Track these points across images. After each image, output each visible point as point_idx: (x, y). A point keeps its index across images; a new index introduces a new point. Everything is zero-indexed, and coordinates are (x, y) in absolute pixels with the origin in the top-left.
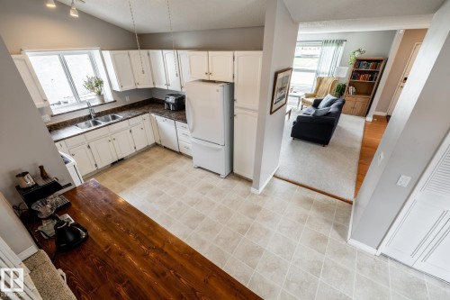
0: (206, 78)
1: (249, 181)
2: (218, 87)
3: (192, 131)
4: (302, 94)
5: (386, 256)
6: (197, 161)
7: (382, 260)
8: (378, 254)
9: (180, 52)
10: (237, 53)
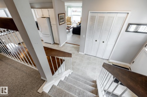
0: (42, 16)
1: (58, 44)
2: (45, 19)
3: (41, 32)
4: (77, 22)
5: (86, 54)
6: (45, 41)
7: (85, 55)
8: (84, 54)
9: (35, 9)
10: (49, 9)
